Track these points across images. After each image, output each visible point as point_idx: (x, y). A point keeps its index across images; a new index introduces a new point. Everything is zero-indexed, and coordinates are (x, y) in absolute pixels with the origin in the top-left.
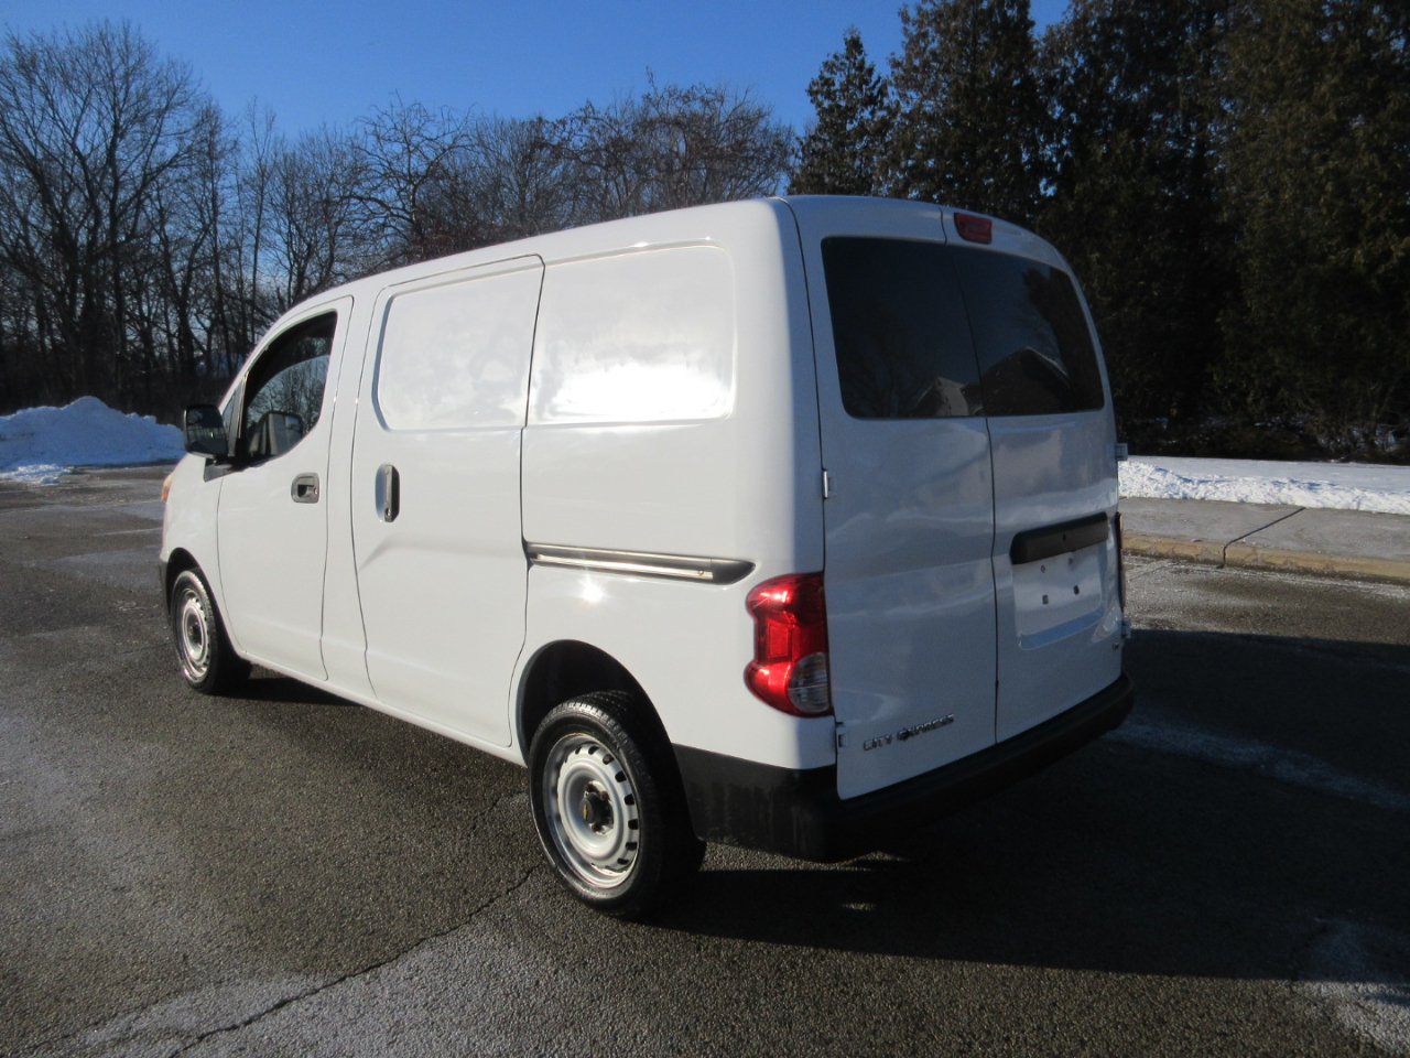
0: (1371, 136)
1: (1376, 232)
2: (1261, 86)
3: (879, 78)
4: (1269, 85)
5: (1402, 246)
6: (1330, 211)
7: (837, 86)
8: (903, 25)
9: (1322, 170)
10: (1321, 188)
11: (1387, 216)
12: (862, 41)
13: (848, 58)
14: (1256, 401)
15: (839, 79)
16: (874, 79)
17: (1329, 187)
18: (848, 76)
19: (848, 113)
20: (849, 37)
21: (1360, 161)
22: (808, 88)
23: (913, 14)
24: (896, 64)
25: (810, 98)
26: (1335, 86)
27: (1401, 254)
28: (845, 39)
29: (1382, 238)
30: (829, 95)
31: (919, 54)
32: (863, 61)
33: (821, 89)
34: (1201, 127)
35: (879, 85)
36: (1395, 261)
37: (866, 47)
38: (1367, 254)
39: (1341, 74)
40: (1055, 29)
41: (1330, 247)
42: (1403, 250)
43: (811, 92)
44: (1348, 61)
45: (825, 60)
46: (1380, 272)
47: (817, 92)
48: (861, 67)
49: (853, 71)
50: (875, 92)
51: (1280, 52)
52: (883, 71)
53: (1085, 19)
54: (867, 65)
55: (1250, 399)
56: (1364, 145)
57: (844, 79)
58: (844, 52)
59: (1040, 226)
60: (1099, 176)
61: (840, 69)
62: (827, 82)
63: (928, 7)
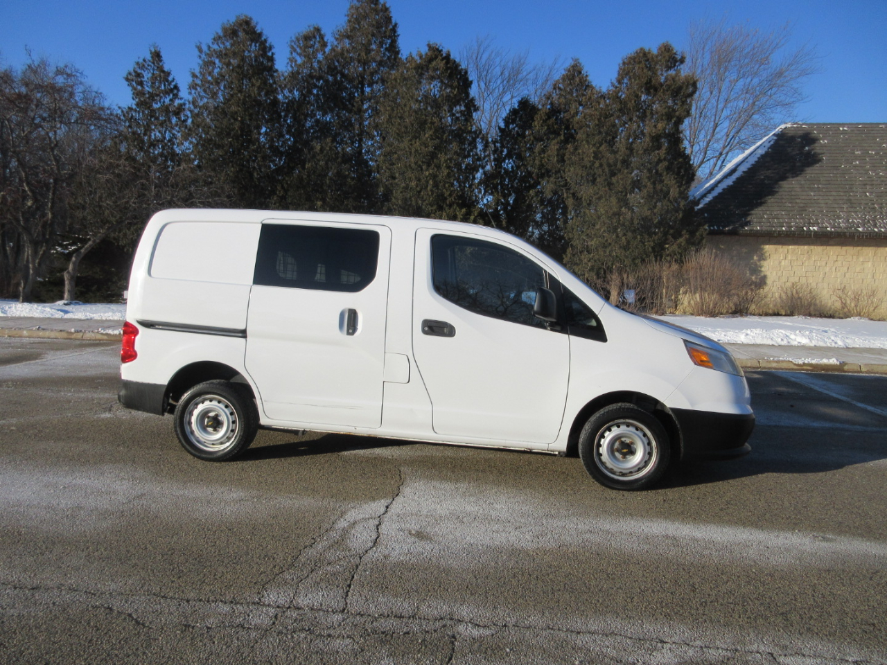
1: (450, 206)
3: (174, 79)
5: (462, 213)
6: (432, 194)
7: (145, 79)
8: (199, 53)
9: (427, 173)
10: (427, 182)
11: (455, 199)
12: (162, 54)
13: (153, 63)
15: (147, 75)
16: (170, 79)
18: (153, 74)
19: (152, 96)
20: (153, 50)
22: (125, 76)
23: (205, 48)
24: (194, 76)
25: (127, 83)
26: (431, 135)
28: (151, 51)
29: (452, 209)
30: (140, 83)
31: (210, 74)
32: (163, 66)
33: (135, 78)
35: (173, 84)
37: (164, 58)
41: (432, 210)
43: (127, 79)
45: (137, 60)
47: (133, 80)
48: (161, 70)
49: (156, 72)
50: (172, 87)
53: (298, 73)
54: (166, 69)
57: (150, 75)
58: (150, 59)
59: (287, 183)
60: (319, 161)
61: (147, 69)
62: (138, 75)
63: (215, 47)
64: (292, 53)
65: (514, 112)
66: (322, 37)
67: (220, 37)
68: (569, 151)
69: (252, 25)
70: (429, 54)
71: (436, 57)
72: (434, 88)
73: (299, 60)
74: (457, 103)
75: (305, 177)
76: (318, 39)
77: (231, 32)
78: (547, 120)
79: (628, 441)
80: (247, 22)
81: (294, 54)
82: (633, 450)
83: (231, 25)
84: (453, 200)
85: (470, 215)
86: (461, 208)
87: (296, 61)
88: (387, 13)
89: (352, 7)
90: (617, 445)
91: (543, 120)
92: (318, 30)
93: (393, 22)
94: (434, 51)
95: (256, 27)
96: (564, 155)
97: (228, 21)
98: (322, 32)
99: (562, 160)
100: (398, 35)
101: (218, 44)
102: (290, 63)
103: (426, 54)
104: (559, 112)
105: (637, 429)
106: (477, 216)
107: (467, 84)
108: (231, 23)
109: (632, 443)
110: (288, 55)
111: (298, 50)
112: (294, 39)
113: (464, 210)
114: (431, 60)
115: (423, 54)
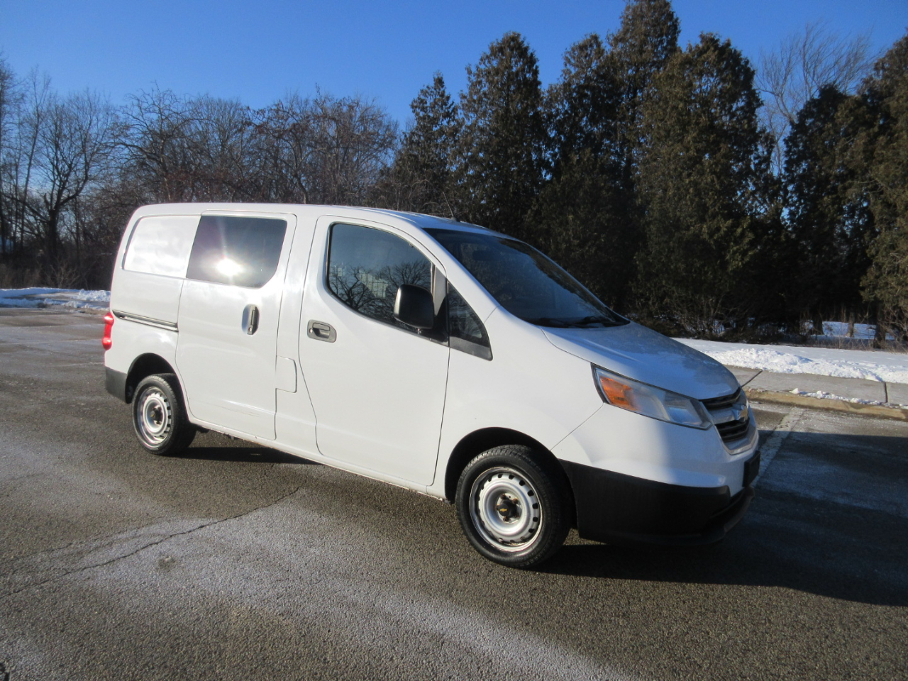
0: (712, 165)
1: (714, 216)
2: (659, 133)
3: (453, 102)
4: (663, 133)
5: (726, 225)
6: (692, 203)
7: (428, 104)
8: (468, 75)
9: (687, 181)
10: (687, 191)
11: (719, 208)
12: (444, 80)
13: (435, 89)
14: (654, 304)
15: (430, 101)
16: (450, 102)
17: (691, 190)
18: (435, 99)
19: (434, 121)
20: (436, 77)
21: (706, 179)
22: (411, 103)
23: (474, 70)
24: (464, 97)
25: (412, 110)
26: (695, 138)
27: (725, 229)
28: (434, 78)
29: (716, 220)
30: (423, 109)
31: (476, 93)
32: (444, 91)
33: (419, 105)
34: (629, 151)
35: (453, 107)
36: (722, 232)
37: (445, 84)
38: (709, 228)
39: (697, 132)
40: (553, 87)
41: (691, 222)
42: (726, 227)
43: (413, 106)
44: (701, 125)
45: (422, 88)
46: (715, 238)
47: (416, 107)
48: (442, 95)
49: (438, 97)
50: (450, 110)
51: (668, 117)
52: (456, 99)
53: (570, 84)
54: (446, 94)
55: (650, 303)
56: (708, 170)
57: (432, 101)
58: (433, 85)
59: (542, 197)
60: (574, 172)
61: (430, 95)
62: (422, 102)
63: (482, 67)
64: (566, 65)
65: (812, 103)
66: (599, 45)
67: (487, 57)
68: (881, 145)
69: (520, 40)
70: (701, 45)
71: (708, 48)
72: (707, 84)
73: (573, 71)
74: (734, 98)
75: (558, 190)
76: (595, 47)
77: (498, 51)
78: (856, 108)
79: (513, 498)
80: (514, 39)
81: (568, 65)
82: (519, 511)
83: (498, 44)
84: (717, 210)
85: (738, 227)
86: (726, 220)
87: (571, 72)
88: (667, 8)
89: (628, 8)
90: (499, 502)
91: (851, 111)
92: (595, 38)
93: (675, 17)
94: (707, 42)
95: (523, 42)
96: (874, 150)
97: (497, 40)
98: (600, 40)
99: (869, 155)
100: (680, 32)
101: (484, 63)
102: (564, 75)
103: (697, 46)
104: (881, 98)
105: (522, 483)
106: (747, 228)
107: (749, 75)
108: (500, 42)
109: (517, 502)
110: (563, 67)
111: (573, 61)
112: (569, 50)
113: (730, 222)
114: (701, 52)
115: (693, 46)
